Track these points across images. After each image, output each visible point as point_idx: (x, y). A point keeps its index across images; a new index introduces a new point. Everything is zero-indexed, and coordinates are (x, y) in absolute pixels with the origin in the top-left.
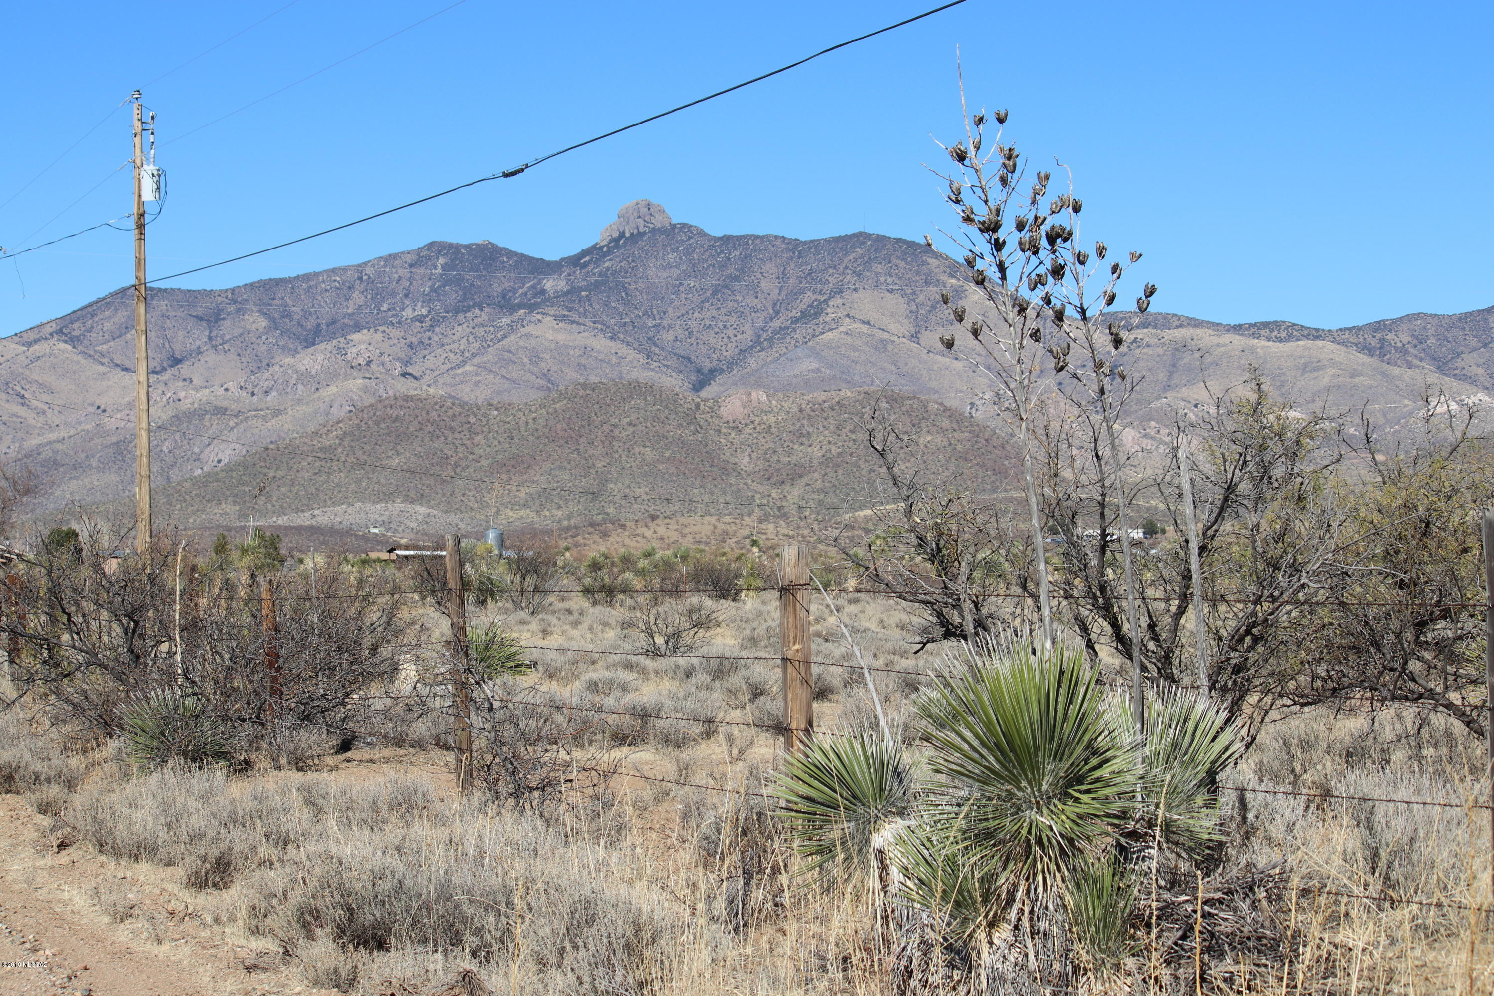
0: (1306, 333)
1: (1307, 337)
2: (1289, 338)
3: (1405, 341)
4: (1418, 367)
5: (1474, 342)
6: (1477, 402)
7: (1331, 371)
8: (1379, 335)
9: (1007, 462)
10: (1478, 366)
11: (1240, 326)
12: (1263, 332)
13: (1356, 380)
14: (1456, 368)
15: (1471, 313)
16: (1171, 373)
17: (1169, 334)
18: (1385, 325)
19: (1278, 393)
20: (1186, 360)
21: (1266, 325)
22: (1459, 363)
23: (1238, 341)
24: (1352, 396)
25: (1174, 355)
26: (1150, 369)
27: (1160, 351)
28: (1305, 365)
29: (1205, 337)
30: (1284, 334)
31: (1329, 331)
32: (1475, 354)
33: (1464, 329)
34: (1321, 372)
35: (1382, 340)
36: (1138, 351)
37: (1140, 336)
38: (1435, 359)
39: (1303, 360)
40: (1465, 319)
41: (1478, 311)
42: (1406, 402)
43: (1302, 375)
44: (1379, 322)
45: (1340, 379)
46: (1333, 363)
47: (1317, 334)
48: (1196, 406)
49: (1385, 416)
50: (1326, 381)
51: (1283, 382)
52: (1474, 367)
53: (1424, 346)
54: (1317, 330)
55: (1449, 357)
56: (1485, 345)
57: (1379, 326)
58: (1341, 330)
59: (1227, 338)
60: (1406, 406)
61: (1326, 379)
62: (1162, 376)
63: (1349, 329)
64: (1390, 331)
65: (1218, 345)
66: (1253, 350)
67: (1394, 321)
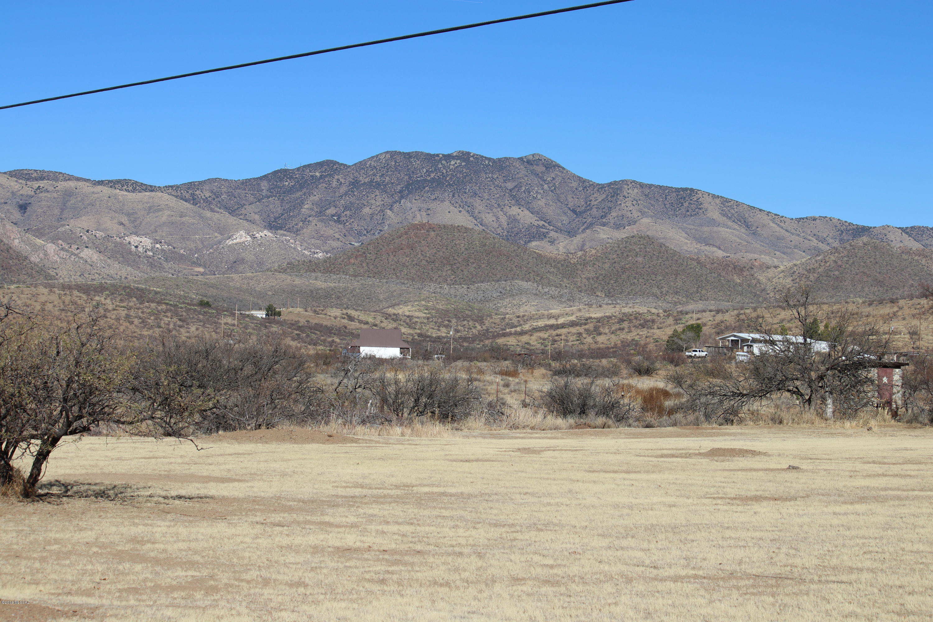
0: (144, 187)
1: (145, 190)
2: (134, 190)
3: (207, 196)
4: (218, 212)
5: (251, 199)
6: (263, 236)
7: (167, 213)
8: (190, 192)
9: (11, 262)
10: (256, 213)
11: (102, 181)
12: (117, 186)
13: (184, 219)
14: (241, 214)
15: (250, 180)
16: (62, 210)
17: (62, 185)
18: (195, 185)
19: (132, 225)
20: (72, 202)
21: (118, 182)
22: (243, 211)
23: (106, 190)
24: (181, 229)
25: (64, 198)
26: (49, 207)
27: (55, 195)
28: (150, 208)
29: (86, 188)
30: (130, 188)
31: (159, 187)
32: (253, 206)
33: (245, 190)
34: (160, 213)
35: (193, 195)
36: (41, 195)
37: (42, 185)
38: (226, 208)
39: (149, 205)
40: (246, 183)
41: (254, 179)
42: (216, 234)
43: (148, 215)
44: (191, 183)
45: (173, 218)
46: (168, 207)
47: (152, 189)
48: (88, 231)
49: (202, 243)
50: (164, 218)
51: (136, 218)
52: (253, 214)
53: (219, 199)
54: (151, 186)
55: (236, 207)
56: (259, 201)
57: (190, 186)
58: (166, 187)
59: (99, 188)
60: (216, 237)
61: (164, 216)
62: (57, 211)
63: (172, 187)
64: (198, 189)
65: (93, 193)
66: (116, 197)
67: (200, 183)
